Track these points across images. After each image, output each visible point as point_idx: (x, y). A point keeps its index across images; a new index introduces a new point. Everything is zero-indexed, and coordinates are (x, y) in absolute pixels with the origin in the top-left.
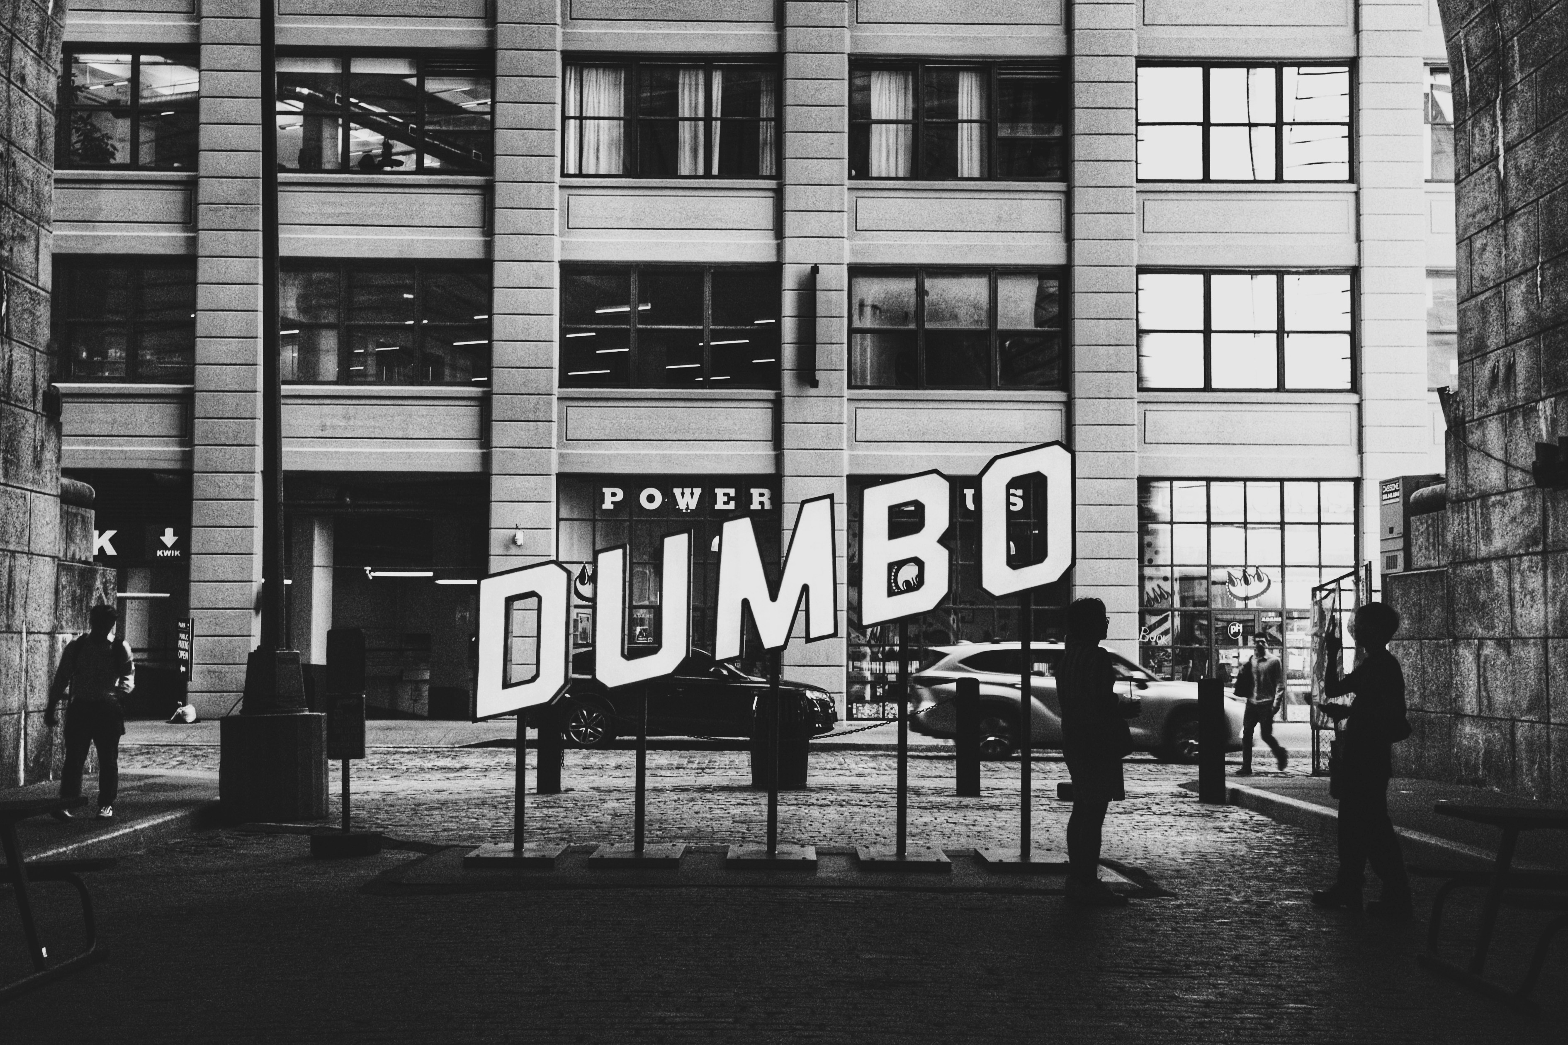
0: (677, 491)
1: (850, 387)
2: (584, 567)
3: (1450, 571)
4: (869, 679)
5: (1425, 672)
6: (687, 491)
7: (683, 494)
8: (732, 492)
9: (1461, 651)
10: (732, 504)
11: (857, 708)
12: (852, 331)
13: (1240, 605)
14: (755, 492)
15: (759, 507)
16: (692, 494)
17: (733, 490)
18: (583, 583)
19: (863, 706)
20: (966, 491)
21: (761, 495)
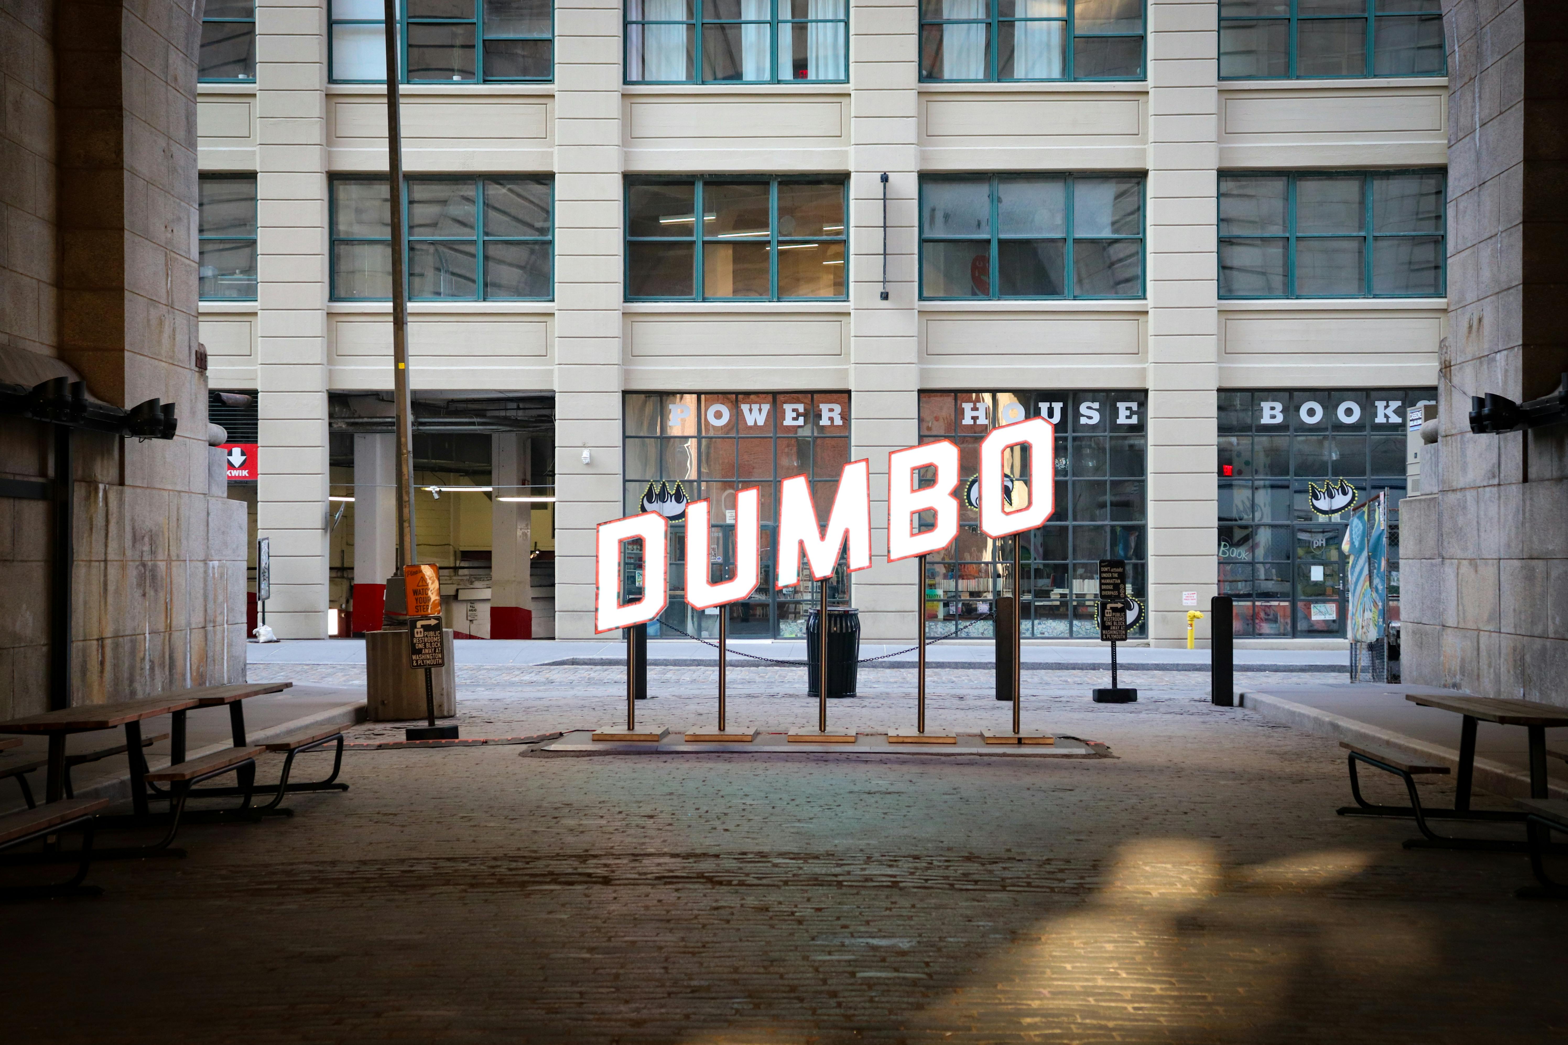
0: (745, 408)
1: (921, 298)
2: (652, 485)
3: (1440, 498)
4: (942, 597)
5: (1423, 589)
6: (755, 407)
7: (751, 410)
8: (801, 408)
9: (1446, 569)
10: (801, 419)
11: (930, 627)
12: (922, 241)
13: (1322, 518)
14: (824, 408)
15: (829, 423)
16: (760, 410)
17: (802, 405)
18: (650, 501)
19: (936, 625)
20: (1041, 405)
21: (831, 410)
